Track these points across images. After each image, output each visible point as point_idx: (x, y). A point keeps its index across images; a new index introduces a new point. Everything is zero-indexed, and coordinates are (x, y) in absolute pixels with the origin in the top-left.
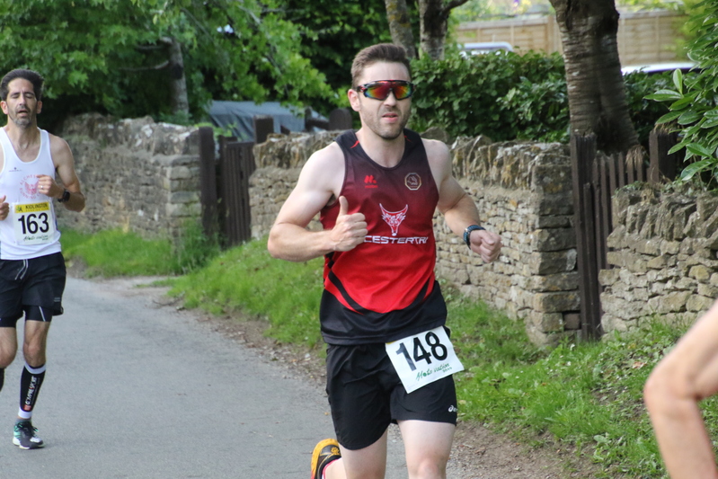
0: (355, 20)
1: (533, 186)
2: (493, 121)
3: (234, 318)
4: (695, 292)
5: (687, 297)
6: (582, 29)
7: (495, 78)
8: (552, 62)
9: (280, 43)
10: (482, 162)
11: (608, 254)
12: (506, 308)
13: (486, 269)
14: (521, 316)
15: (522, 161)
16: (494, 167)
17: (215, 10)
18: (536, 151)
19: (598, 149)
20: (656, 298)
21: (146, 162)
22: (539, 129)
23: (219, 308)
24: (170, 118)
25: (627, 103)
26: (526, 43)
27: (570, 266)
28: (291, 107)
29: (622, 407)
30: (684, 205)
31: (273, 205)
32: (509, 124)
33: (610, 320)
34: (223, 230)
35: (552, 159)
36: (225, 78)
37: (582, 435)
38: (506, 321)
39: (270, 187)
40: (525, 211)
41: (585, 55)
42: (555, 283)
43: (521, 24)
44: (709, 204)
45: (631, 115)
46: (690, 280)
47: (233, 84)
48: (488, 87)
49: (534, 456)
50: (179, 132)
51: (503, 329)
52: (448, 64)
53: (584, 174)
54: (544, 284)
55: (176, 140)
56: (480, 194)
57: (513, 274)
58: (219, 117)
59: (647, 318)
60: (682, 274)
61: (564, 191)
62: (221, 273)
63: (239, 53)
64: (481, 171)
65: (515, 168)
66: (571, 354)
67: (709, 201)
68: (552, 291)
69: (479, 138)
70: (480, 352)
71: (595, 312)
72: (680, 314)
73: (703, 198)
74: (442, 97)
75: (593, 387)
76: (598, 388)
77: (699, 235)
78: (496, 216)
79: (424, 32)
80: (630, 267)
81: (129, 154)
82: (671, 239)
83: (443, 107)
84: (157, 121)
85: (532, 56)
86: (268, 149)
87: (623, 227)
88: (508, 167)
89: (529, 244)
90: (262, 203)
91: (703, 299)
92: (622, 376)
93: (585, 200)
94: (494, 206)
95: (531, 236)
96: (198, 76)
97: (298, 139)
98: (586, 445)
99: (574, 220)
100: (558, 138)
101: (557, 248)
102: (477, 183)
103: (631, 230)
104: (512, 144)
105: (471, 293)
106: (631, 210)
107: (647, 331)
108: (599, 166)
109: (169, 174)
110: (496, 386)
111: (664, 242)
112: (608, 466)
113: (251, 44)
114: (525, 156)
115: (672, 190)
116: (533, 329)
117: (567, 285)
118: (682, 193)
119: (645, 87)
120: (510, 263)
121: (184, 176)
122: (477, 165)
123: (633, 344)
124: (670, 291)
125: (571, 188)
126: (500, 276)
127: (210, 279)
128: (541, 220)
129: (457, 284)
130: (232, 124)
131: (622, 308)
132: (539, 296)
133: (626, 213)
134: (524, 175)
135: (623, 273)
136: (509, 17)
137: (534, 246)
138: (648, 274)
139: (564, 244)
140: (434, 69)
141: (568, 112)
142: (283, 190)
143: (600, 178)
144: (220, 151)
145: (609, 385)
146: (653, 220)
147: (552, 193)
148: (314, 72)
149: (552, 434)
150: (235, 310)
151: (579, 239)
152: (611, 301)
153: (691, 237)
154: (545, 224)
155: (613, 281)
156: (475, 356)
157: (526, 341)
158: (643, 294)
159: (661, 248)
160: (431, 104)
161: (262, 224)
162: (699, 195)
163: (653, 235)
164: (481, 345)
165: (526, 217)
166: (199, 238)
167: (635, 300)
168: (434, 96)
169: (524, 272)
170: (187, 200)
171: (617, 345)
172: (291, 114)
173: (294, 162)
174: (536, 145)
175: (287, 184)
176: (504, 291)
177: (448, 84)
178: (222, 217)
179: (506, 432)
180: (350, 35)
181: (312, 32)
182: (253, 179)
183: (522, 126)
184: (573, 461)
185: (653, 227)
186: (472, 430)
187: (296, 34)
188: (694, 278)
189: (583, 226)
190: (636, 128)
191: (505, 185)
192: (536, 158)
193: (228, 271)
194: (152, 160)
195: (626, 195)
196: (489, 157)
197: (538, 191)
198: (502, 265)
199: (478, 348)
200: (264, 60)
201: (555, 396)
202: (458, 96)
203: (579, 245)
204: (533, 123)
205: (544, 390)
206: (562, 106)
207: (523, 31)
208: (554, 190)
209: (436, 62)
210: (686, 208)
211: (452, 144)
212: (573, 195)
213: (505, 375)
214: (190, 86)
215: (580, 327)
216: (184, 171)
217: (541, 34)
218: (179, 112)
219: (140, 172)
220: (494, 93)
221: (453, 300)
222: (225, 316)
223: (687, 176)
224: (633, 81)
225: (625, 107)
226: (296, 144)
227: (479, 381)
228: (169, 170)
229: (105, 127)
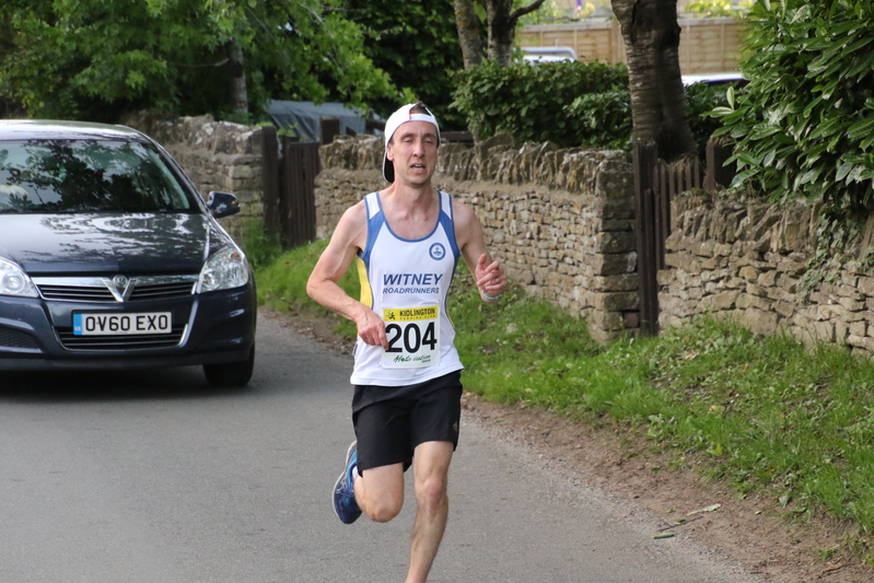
0: (417, 21)
1: (597, 191)
2: (558, 128)
3: (301, 315)
4: (744, 291)
5: (737, 296)
6: (645, 42)
7: (561, 86)
8: (617, 72)
9: (343, 43)
10: (549, 168)
11: (666, 255)
12: (569, 307)
13: (551, 270)
14: (583, 314)
15: (587, 167)
16: (560, 172)
17: (276, 8)
18: (600, 158)
19: (659, 156)
20: (709, 297)
21: (207, 161)
22: (603, 137)
23: (287, 305)
24: (230, 116)
25: (687, 114)
26: (590, 48)
27: (630, 268)
28: (355, 109)
29: (675, 392)
30: (736, 211)
31: (339, 206)
32: (575, 132)
33: (666, 318)
34: (285, 230)
35: (615, 165)
36: (285, 76)
37: (638, 416)
38: (569, 319)
39: (336, 188)
40: (589, 215)
41: (649, 67)
42: (616, 284)
43: (585, 28)
44: (759, 210)
45: (691, 124)
46: (740, 280)
47: (294, 83)
48: (554, 95)
49: (594, 435)
50: (241, 131)
51: (566, 327)
52: (516, 71)
53: (646, 181)
54: (605, 284)
55: (238, 139)
56: (546, 198)
57: (577, 275)
58: (278, 116)
59: (701, 316)
60: (733, 274)
61: (626, 196)
62: (288, 271)
63: (301, 52)
64: (547, 175)
65: (580, 173)
66: (630, 348)
67: (758, 207)
68: (613, 291)
69: (545, 144)
70: (544, 348)
71: (653, 310)
72: (730, 312)
73: (753, 204)
74: (510, 103)
75: (649, 375)
76: (654, 376)
77: (749, 239)
78: (562, 219)
79: (492, 39)
80: (686, 267)
81: (189, 152)
82: (723, 242)
83: (510, 113)
84: (217, 119)
85: (596, 65)
86: (334, 150)
87: (680, 230)
88: (574, 172)
89: (592, 246)
90: (328, 203)
91: (751, 297)
92: (675, 365)
93: (646, 206)
94: (560, 210)
95: (595, 239)
96: (258, 75)
97: (366, 141)
98: (641, 424)
99: (635, 224)
100: (621, 146)
101: (619, 250)
102: (543, 187)
103: (687, 234)
104: (578, 151)
105: (536, 293)
106: (688, 214)
107: (700, 328)
108: (660, 173)
109: (231, 173)
110: (560, 376)
111: (718, 245)
112: (661, 442)
113: (313, 44)
114: (590, 162)
115: (726, 197)
116: (594, 327)
117: (628, 285)
118: (735, 199)
119: (705, 99)
120: (573, 264)
121: (246, 175)
122: (544, 170)
123: (687, 338)
124: (722, 290)
125: (633, 193)
126: (564, 276)
127: (276, 277)
128: (604, 223)
129: (523, 284)
130: (292, 124)
131: (678, 306)
132: (601, 296)
133: (683, 217)
134: (589, 180)
135: (680, 273)
136: (573, 20)
137: (597, 248)
138: (702, 275)
139: (625, 246)
140: (502, 75)
141: (631, 122)
142: (349, 191)
143: (660, 184)
144: (282, 151)
145: (664, 374)
146: (708, 224)
147: (615, 198)
148: (379, 72)
149: (611, 416)
150: (303, 307)
151: (639, 243)
152: (668, 299)
153: (742, 240)
154: (609, 226)
155: (670, 281)
156: (539, 351)
157: (588, 338)
158: (697, 293)
159: (715, 250)
160: (497, 111)
161: (327, 224)
162: (750, 201)
163: (708, 238)
164: (545, 341)
165: (590, 220)
166: (261, 238)
167: (690, 299)
168: (502, 102)
169: (587, 273)
170: (248, 200)
171: (672, 339)
172: (355, 115)
173: (361, 163)
174: (601, 152)
175: (353, 185)
176: (568, 291)
177: (516, 90)
178: (284, 218)
179: (569, 416)
180: (412, 36)
181: (374, 32)
182: (319, 180)
183: (588, 133)
184: (630, 438)
185: (708, 230)
186: (537, 415)
187: (358, 34)
188: (744, 278)
189: (643, 230)
190: (695, 138)
191: (571, 190)
192: (601, 164)
193: (295, 270)
194: (214, 159)
195: (684, 200)
196: (555, 162)
197: (602, 196)
198: (566, 266)
199: (543, 344)
200: (326, 59)
201: (615, 382)
202: (526, 103)
203: (639, 249)
204: (596, 132)
205: (605, 378)
206: (624, 115)
207: (587, 36)
208: (617, 195)
209: (504, 69)
210: (738, 213)
211: (519, 149)
212: (635, 200)
213: (569, 365)
214: (250, 84)
215: (639, 325)
216: (246, 170)
217: (606, 39)
218: (238, 111)
219: (201, 170)
220: (560, 101)
221: (518, 299)
222: (293, 313)
223: (737, 183)
224: (694, 93)
225: (686, 118)
226: (364, 145)
227: (544, 372)
228: (231, 169)
229: (163, 124)
